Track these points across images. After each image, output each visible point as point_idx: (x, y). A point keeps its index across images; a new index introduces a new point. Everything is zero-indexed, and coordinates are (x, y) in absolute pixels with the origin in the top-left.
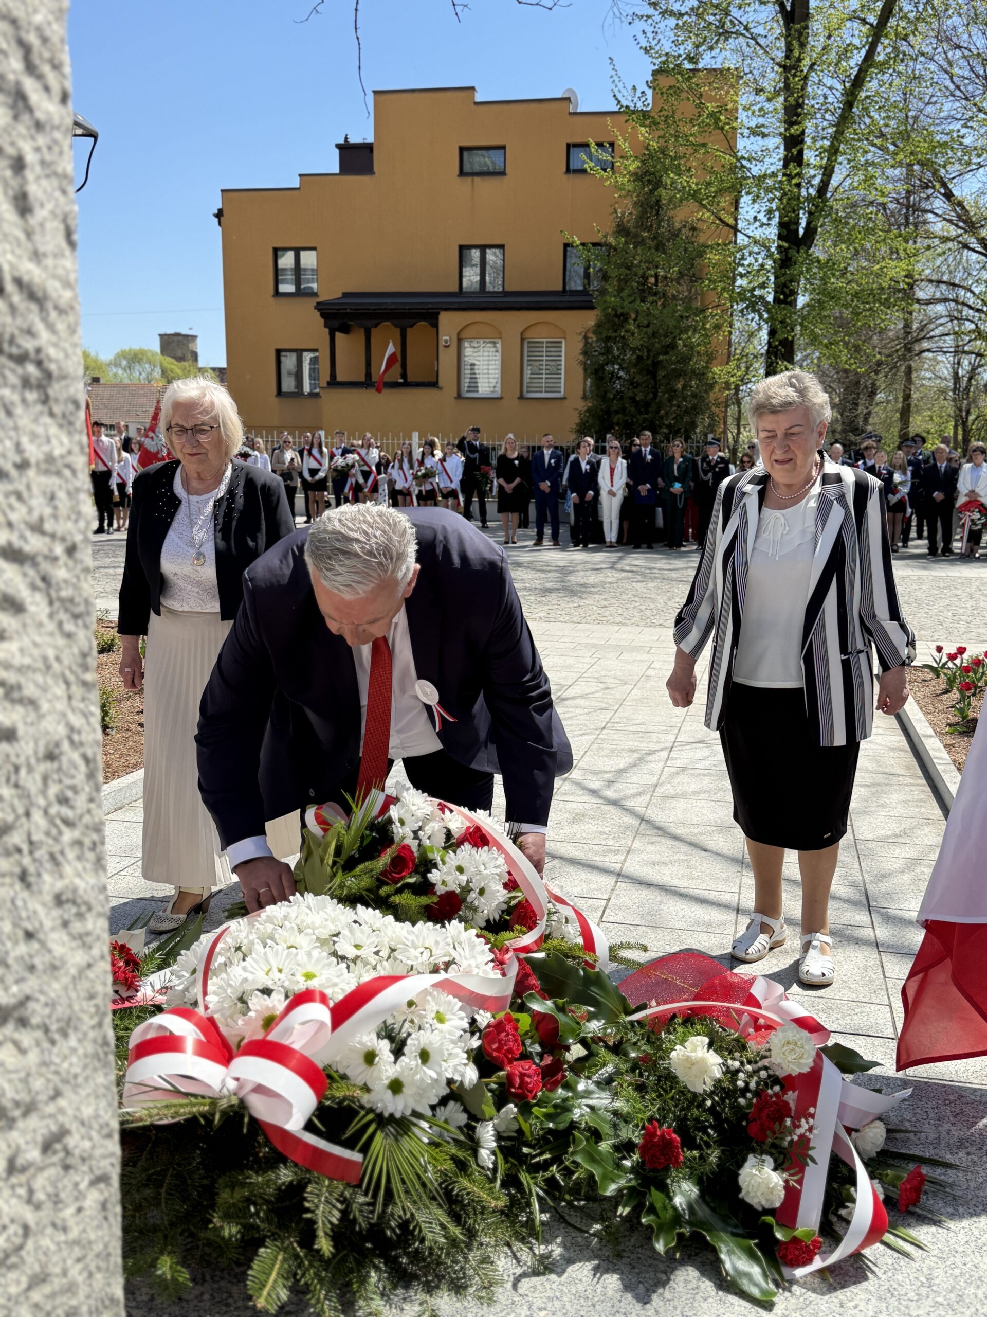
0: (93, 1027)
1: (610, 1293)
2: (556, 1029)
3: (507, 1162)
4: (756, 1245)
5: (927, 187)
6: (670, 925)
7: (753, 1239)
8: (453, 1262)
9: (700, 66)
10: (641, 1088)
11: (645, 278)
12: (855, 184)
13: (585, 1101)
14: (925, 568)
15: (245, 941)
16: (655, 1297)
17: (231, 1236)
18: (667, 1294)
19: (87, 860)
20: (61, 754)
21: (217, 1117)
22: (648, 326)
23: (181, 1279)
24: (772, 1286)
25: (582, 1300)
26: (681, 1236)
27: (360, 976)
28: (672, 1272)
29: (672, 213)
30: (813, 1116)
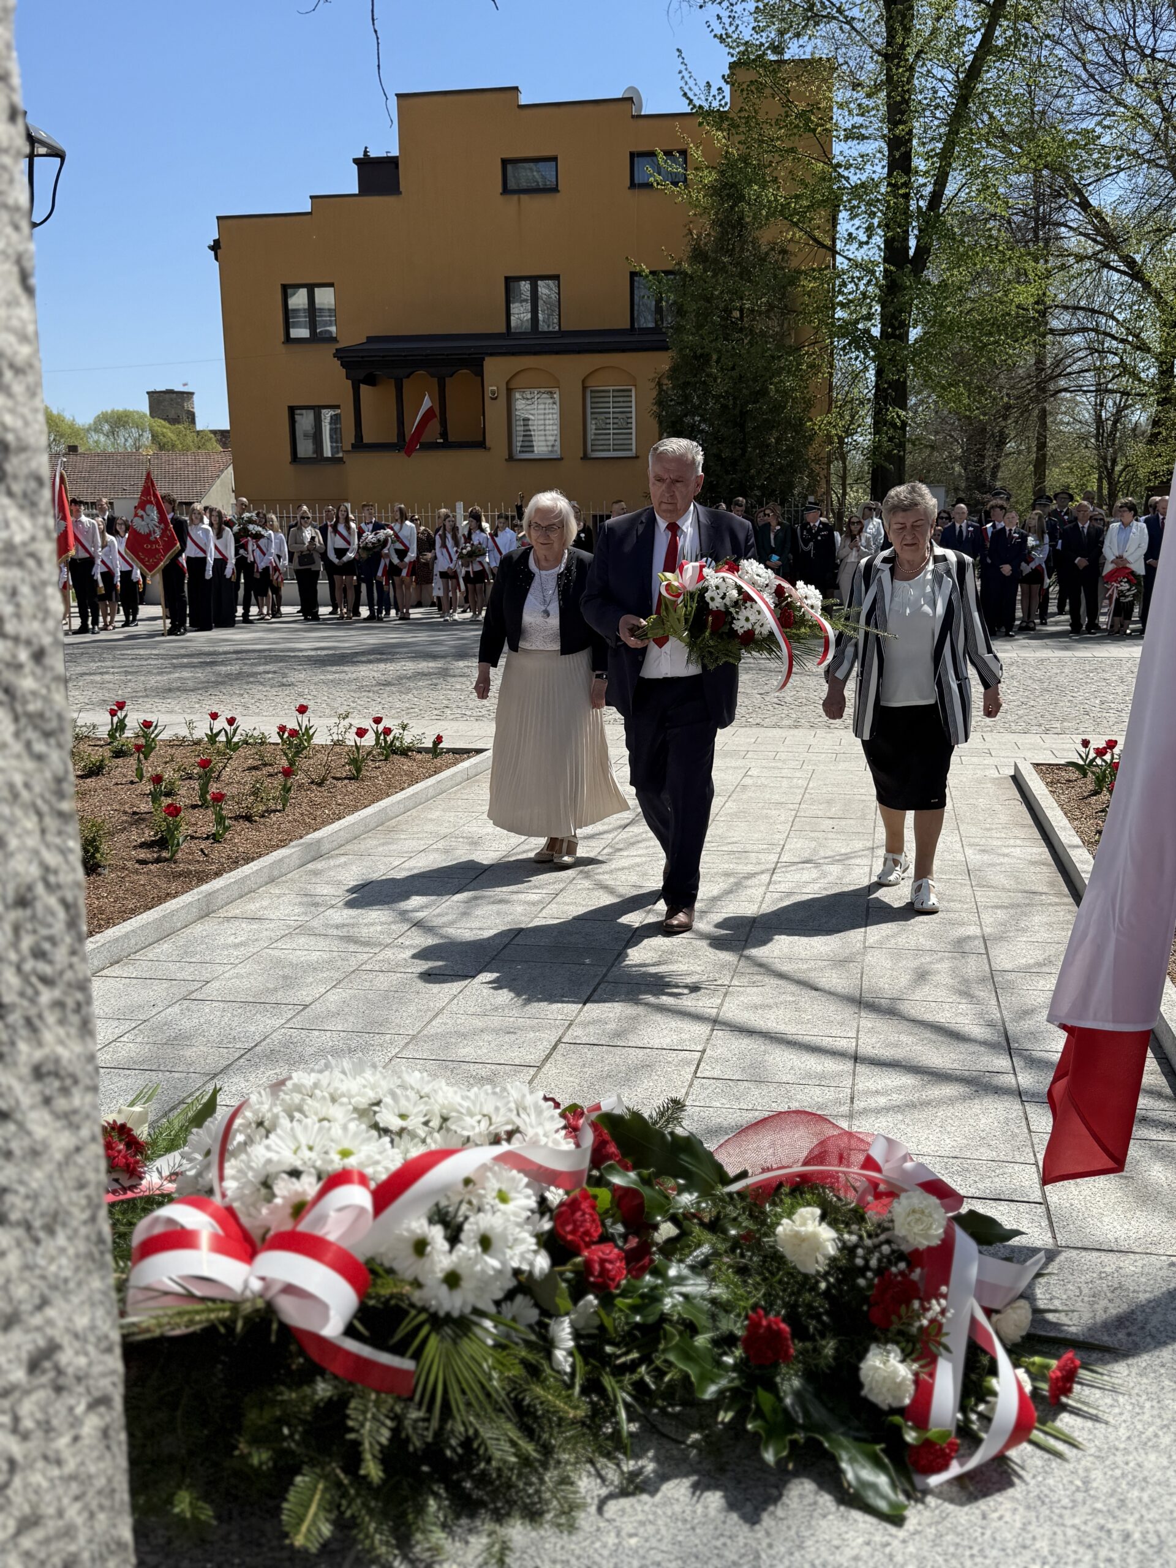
0: (85, 1223)
1: (712, 1513)
2: (641, 1206)
3: (586, 1363)
4: (883, 1450)
5: (1059, 195)
6: (777, 1079)
7: (878, 1442)
8: (526, 1484)
9: (786, 57)
10: (742, 1271)
11: (728, 311)
12: (973, 194)
13: (676, 1289)
14: (1066, 649)
15: (269, 1115)
16: (765, 1516)
17: (261, 1464)
18: (780, 1512)
19: (71, 1025)
20: (35, 898)
21: (240, 1325)
22: (733, 368)
23: (203, 1517)
24: (902, 1498)
25: (680, 1524)
26: (794, 1444)
27: (407, 1151)
28: (784, 1486)
29: (757, 233)
30: (945, 1297)
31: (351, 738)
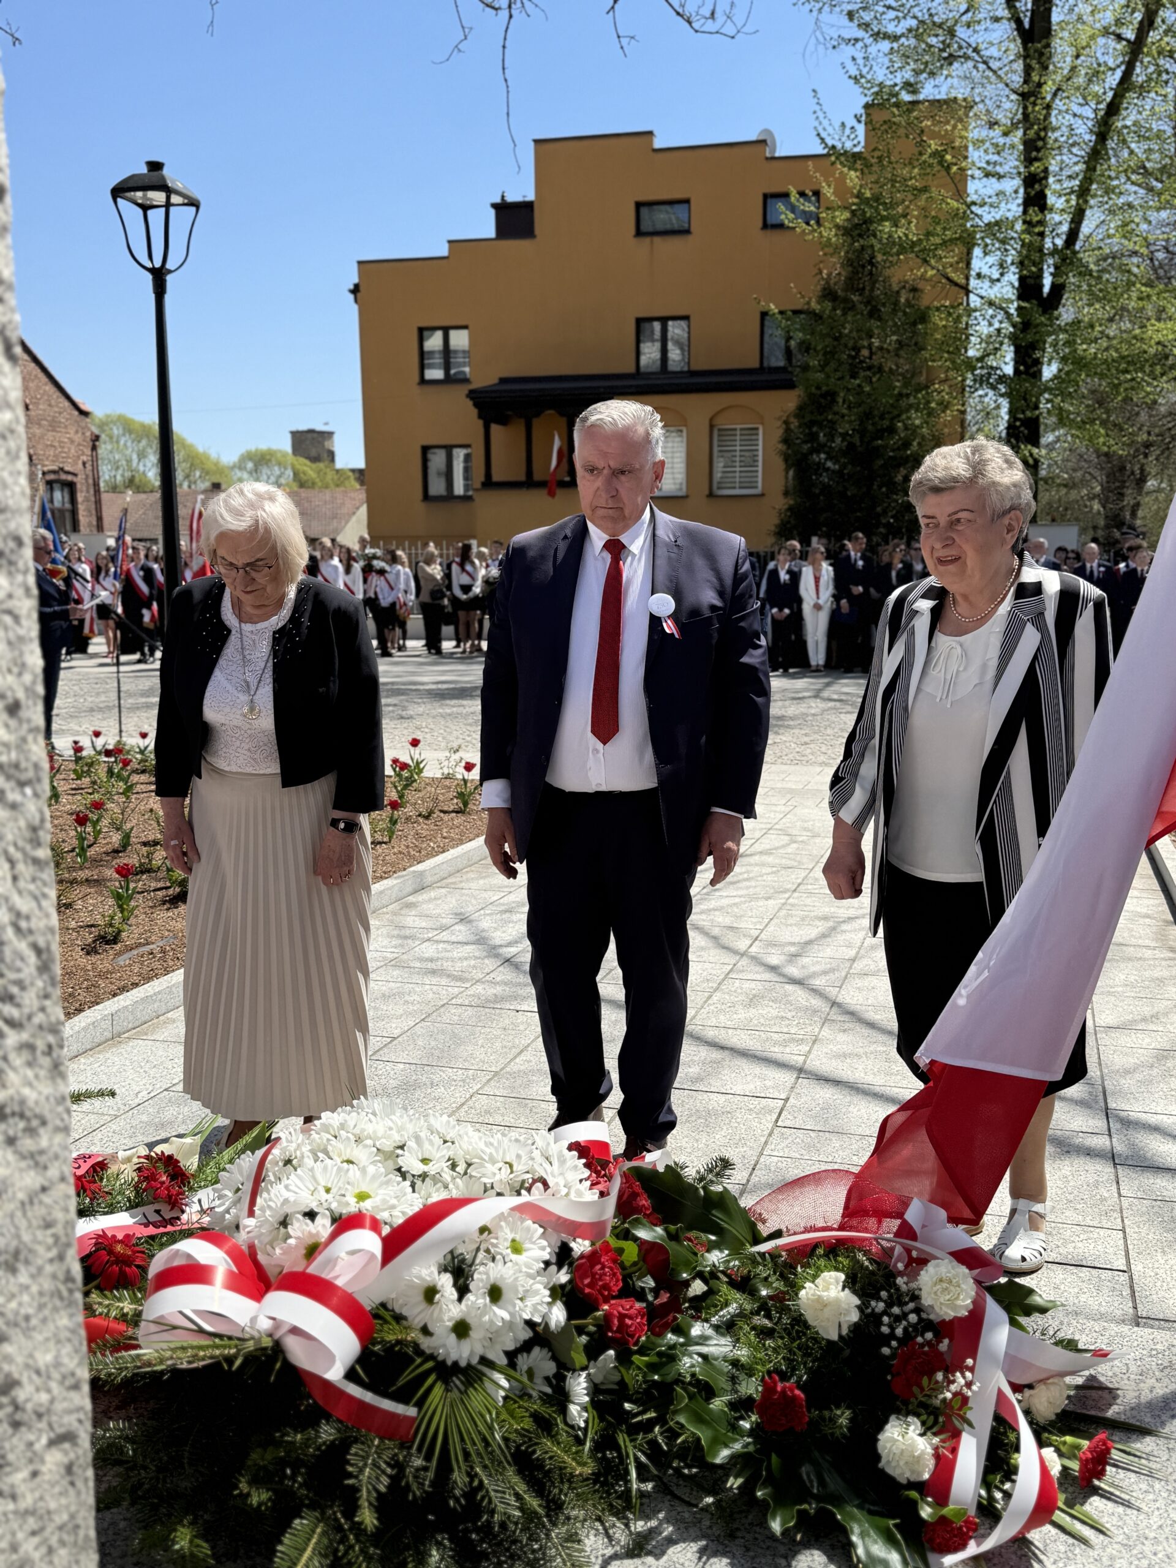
0: (51, 1261)
2: (667, 1261)
3: (602, 1419)
4: (895, 1525)
7: (893, 1518)
8: (530, 1539)
9: (921, 97)
10: (764, 1333)
11: (856, 349)
12: (1112, 231)
13: (697, 1349)
15: (297, 1153)
17: (260, 1504)
19: (41, 1067)
21: (239, 1362)
23: (201, 1555)
26: (802, 1514)
27: (429, 1196)
28: (793, 1557)
29: (887, 272)
30: (972, 1369)
31: (460, 773)
